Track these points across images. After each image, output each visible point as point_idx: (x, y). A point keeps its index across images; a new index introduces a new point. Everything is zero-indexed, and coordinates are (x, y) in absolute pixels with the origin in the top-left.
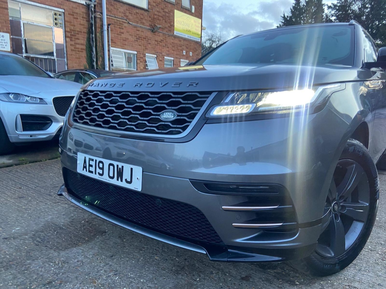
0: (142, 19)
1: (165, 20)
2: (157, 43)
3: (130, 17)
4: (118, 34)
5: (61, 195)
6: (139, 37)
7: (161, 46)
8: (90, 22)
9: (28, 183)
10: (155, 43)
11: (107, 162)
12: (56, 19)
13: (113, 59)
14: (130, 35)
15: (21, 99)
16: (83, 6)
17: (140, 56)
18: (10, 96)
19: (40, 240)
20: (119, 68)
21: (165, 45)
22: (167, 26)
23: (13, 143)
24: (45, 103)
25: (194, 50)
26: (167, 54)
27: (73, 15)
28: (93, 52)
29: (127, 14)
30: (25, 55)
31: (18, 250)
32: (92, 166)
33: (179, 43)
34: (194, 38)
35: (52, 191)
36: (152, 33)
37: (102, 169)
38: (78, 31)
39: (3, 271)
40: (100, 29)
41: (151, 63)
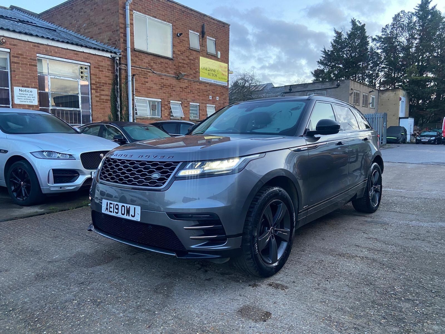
0: (167, 67)
1: (190, 67)
2: (182, 90)
3: (155, 66)
4: (142, 84)
5: (90, 230)
6: (163, 85)
7: (187, 92)
8: (115, 74)
9: (60, 227)
10: (180, 90)
11: (120, 205)
12: (82, 73)
13: (137, 108)
14: (155, 84)
15: (54, 155)
16: (109, 59)
17: (164, 103)
18: (44, 153)
19: (74, 262)
20: (143, 116)
21: (190, 91)
22: (192, 73)
23: (45, 194)
24: (74, 159)
25: (221, 95)
26: (192, 100)
27: (99, 68)
28: (117, 102)
29: (152, 64)
30: (52, 108)
32: (111, 208)
33: (205, 88)
34: (220, 83)
35: (80, 232)
36: (177, 80)
37: (118, 209)
38: (103, 83)
39: (52, 278)
40: (124, 80)
41: (176, 110)
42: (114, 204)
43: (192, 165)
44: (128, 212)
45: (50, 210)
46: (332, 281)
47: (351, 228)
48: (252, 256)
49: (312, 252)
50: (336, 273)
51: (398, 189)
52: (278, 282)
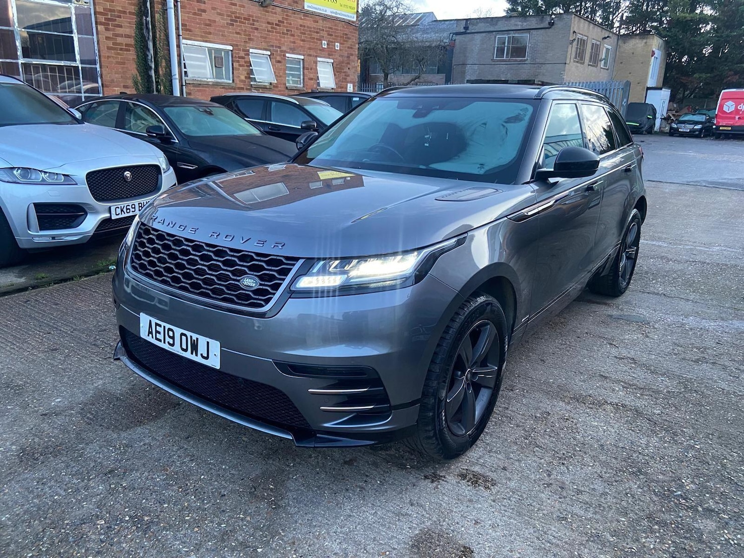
2: (272, 28)
4: (195, 14)
5: (118, 359)
6: (236, 17)
7: (280, 33)
9: (60, 324)
10: (267, 27)
11: (178, 331)
13: (187, 62)
14: (220, 14)
15: (33, 177)
17: (238, 53)
18: (15, 172)
20: (199, 79)
21: (287, 30)
23: (25, 250)
24: (75, 183)
25: (344, 39)
26: (291, 49)
28: (149, 50)
30: (23, 62)
31: (65, 431)
32: (159, 333)
33: (314, 25)
34: (341, 14)
35: (98, 337)
36: (262, 8)
37: (173, 338)
38: (120, 11)
39: (52, 458)
40: (160, 6)
41: (260, 67)
42: (164, 327)
43: (324, 266)
44: (195, 347)
45: (37, 279)
46: (571, 465)
47: (587, 333)
48: (435, 432)
49: (527, 392)
50: (577, 445)
51: (653, 240)
52: (477, 469)
